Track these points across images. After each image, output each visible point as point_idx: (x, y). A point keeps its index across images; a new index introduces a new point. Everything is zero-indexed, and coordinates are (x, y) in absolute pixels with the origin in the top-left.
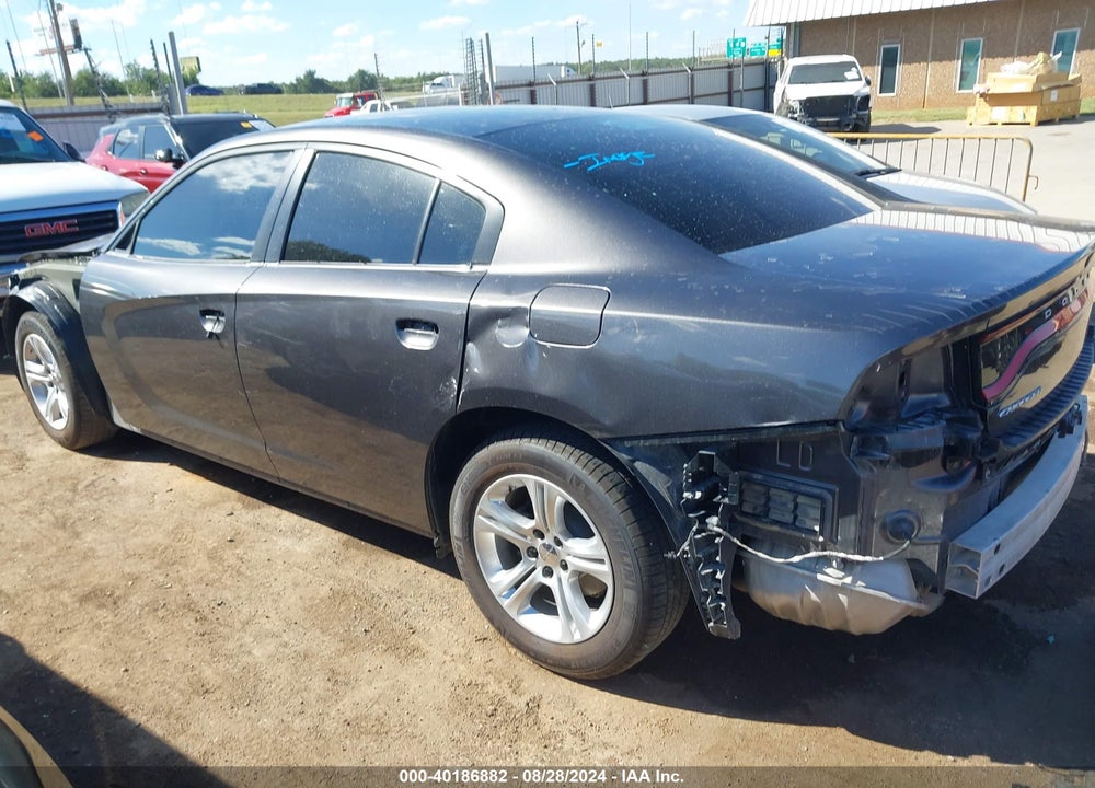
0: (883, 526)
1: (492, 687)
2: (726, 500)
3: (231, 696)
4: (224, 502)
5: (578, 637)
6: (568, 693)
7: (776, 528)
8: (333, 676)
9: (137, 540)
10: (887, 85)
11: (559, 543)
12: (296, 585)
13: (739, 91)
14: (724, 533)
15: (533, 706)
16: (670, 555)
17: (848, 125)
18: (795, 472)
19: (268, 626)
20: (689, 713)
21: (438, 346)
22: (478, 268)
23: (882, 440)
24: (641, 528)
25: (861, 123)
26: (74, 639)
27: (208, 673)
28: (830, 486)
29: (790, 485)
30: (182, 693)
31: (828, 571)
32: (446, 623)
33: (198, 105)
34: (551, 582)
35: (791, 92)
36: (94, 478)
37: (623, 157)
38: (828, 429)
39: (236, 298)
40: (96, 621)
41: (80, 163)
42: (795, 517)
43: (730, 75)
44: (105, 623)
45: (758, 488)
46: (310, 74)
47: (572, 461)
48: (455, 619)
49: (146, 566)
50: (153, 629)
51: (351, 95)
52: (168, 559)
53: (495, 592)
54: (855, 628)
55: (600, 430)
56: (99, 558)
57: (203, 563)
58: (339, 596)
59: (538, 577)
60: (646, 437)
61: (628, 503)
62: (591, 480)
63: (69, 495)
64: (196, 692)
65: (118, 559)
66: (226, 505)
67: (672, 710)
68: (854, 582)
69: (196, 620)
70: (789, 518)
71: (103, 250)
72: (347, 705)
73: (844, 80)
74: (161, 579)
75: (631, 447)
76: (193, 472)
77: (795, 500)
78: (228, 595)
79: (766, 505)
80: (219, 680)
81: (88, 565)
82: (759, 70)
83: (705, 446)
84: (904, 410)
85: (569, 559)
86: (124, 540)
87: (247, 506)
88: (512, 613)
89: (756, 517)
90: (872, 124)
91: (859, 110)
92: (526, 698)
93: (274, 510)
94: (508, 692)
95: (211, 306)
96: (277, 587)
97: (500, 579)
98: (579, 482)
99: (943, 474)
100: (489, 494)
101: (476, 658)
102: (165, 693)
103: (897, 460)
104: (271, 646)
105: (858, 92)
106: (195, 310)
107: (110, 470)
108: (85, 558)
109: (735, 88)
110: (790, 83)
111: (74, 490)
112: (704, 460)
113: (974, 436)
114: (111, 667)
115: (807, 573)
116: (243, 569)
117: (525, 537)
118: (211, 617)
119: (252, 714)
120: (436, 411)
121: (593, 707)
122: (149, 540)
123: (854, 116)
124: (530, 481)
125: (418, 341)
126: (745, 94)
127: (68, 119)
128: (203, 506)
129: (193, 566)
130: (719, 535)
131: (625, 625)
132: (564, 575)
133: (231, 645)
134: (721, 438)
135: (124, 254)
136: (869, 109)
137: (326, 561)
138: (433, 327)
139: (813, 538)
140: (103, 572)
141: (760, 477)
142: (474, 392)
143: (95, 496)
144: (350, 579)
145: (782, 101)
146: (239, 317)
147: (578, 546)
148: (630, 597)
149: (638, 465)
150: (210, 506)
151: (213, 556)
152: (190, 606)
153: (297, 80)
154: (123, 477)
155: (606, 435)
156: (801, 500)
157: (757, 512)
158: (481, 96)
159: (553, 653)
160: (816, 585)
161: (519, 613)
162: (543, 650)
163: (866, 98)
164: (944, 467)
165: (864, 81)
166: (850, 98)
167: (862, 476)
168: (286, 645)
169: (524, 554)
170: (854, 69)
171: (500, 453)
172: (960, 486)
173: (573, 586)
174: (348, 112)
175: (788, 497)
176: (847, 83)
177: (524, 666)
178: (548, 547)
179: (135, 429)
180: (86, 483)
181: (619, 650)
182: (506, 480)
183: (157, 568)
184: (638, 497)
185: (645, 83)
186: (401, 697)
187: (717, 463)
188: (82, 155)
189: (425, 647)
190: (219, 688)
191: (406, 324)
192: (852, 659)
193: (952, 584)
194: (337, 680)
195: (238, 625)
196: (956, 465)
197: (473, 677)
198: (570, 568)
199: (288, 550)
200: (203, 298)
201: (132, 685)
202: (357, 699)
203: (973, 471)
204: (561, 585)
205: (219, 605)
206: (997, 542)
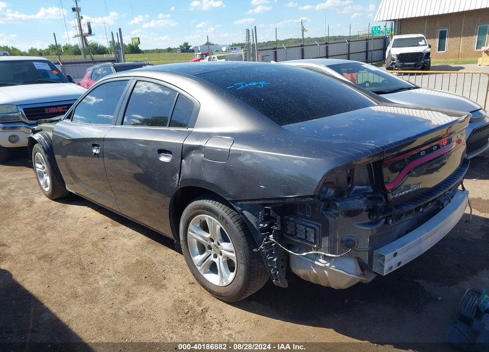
0: (342, 242)
1: (190, 303)
2: (276, 228)
3: (86, 300)
4: (105, 223)
5: (225, 284)
6: (221, 307)
7: (299, 241)
8: (128, 294)
9: (67, 237)
10: (441, 47)
11: (219, 244)
12: (123, 257)
13: (371, 51)
14: (275, 242)
15: (205, 311)
16: (255, 250)
17: (419, 66)
18: (305, 217)
19: (108, 273)
20: (268, 318)
21: (172, 160)
22: (190, 129)
23: (335, 205)
24: (247, 239)
25: (426, 65)
26: (32, 273)
27: (79, 290)
28: (318, 224)
29: (303, 222)
30: (67, 296)
31: (320, 260)
32: (179, 276)
33: (137, 58)
34: (216, 260)
35: (394, 51)
36: (57, 211)
37: (254, 84)
38: (311, 199)
39: (104, 140)
40: (42, 267)
41: (72, 83)
42: (306, 237)
43: (367, 44)
44: (45, 268)
45: (292, 223)
46: (186, 44)
47: (221, 210)
48: (183, 275)
49: (67, 247)
50: (63, 271)
51: (201, 53)
52: (76, 244)
53: (196, 264)
54: (334, 286)
55: (229, 197)
56: (50, 242)
57: (89, 247)
58: (139, 263)
59: (212, 258)
60: (246, 200)
61: (242, 228)
62: (228, 218)
63: (46, 217)
64: (72, 297)
65: (57, 243)
66: (106, 224)
67: (262, 317)
68: (330, 266)
69: (81, 269)
70: (304, 237)
71: (62, 119)
72: (130, 306)
73: (418, 45)
74: (72, 252)
75: (241, 204)
76: (96, 210)
77: (305, 229)
78: (96, 260)
79: (295, 231)
80: (83, 293)
81: (45, 245)
82: (381, 41)
83: (268, 205)
84: (352, 192)
85: (223, 251)
86: (61, 236)
87: (114, 225)
88: (202, 273)
89: (292, 236)
90: (431, 65)
91: (425, 59)
92: (202, 308)
93: (124, 227)
94: (196, 305)
95: (96, 143)
96: (116, 258)
97: (198, 258)
98: (223, 218)
99: (369, 221)
100: (193, 222)
101: (187, 291)
102: (61, 297)
103: (346, 214)
104: (107, 281)
105: (425, 50)
106: (90, 144)
107: (64, 208)
108: (45, 242)
109: (369, 49)
110: (392, 47)
111: (48, 216)
112: (267, 211)
113: (380, 205)
114: (43, 285)
115: (311, 261)
116: (104, 250)
117: (207, 241)
118: (87, 268)
119: (92, 307)
120: (171, 187)
121: (229, 313)
122: (71, 237)
123: (423, 62)
124: (207, 217)
125: (164, 159)
126: (373, 52)
127: (77, 65)
128: (96, 224)
129: (85, 248)
130: (274, 242)
131: (241, 279)
132: (221, 257)
133: (91, 279)
134: (272, 201)
135: (69, 121)
136: (429, 58)
137: (138, 249)
138: (170, 152)
139: (312, 246)
140: (50, 249)
141: (292, 219)
142: (185, 180)
143: (55, 218)
144: (145, 256)
145: (389, 55)
146: (105, 147)
147: (225, 246)
148: (242, 267)
149: (244, 212)
150: (99, 224)
151: (94, 244)
152: (80, 264)
153: (180, 46)
154: (68, 211)
155: (231, 199)
156: (308, 229)
157: (292, 234)
158: (252, 54)
159: (216, 290)
160: (315, 266)
161: (204, 273)
162: (212, 289)
163: (429, 54)
164: (369, 217)
165: (428, 46)
166: (421, 54)
167: (330, 220)
168: (113, 281)
169: (206, 248)
170: (423, 40)
171: (196, 206)
172: (378, 226)
173: (224, 263)
174: (199, 60)
175: (303, 228)
176: (420, 47)
177: (206, 296)
178: (215, 246)
179: (73, 192)
180: (53, 213)
181: (239, 289)
182: (198, 218)
183: (72, 248)
184: (245, 226)
185: (327, 47)
186: (152, 304)
187: (272, 212)
188: (74, 80)
189: (168, 285)
190: (82, 295)
191: (161, 151)
192: (346, 301)
193: (375, 269)
194: (129, 296)
195: (96, 272)
196: (375, 217)
197: (183, 298)
198: (223, 255)
199: (125, 243)
200: (93, 139)
201: (49, 293)
202: (135, 304)
203: (384, 220)
204: (219, 261)
205: (91, 263)
206: (395, 252)
